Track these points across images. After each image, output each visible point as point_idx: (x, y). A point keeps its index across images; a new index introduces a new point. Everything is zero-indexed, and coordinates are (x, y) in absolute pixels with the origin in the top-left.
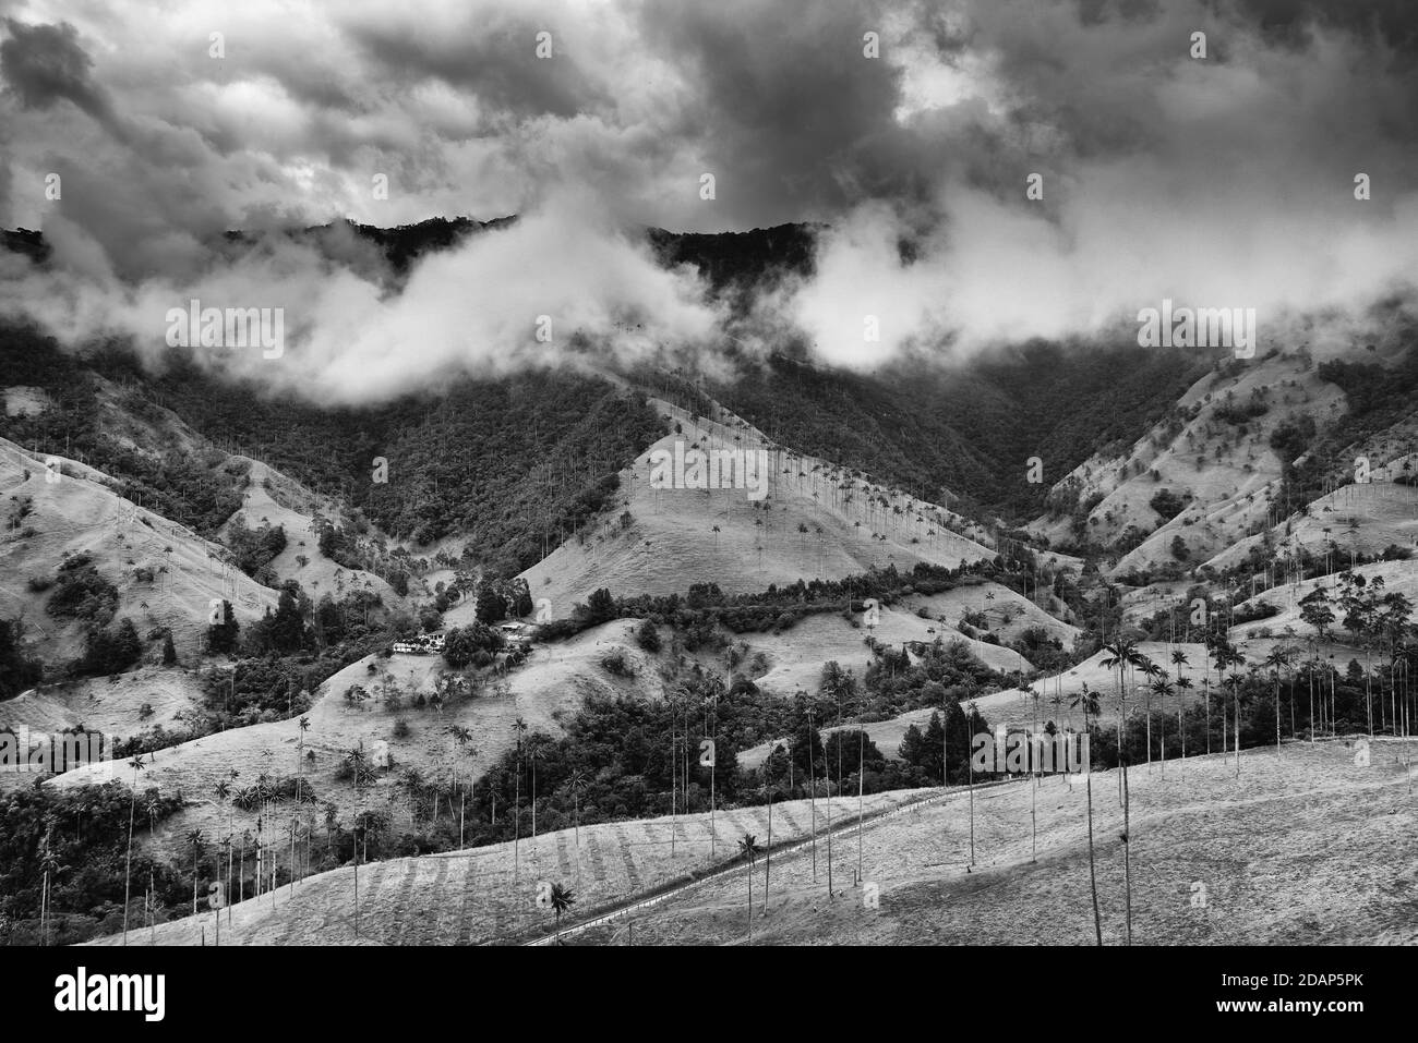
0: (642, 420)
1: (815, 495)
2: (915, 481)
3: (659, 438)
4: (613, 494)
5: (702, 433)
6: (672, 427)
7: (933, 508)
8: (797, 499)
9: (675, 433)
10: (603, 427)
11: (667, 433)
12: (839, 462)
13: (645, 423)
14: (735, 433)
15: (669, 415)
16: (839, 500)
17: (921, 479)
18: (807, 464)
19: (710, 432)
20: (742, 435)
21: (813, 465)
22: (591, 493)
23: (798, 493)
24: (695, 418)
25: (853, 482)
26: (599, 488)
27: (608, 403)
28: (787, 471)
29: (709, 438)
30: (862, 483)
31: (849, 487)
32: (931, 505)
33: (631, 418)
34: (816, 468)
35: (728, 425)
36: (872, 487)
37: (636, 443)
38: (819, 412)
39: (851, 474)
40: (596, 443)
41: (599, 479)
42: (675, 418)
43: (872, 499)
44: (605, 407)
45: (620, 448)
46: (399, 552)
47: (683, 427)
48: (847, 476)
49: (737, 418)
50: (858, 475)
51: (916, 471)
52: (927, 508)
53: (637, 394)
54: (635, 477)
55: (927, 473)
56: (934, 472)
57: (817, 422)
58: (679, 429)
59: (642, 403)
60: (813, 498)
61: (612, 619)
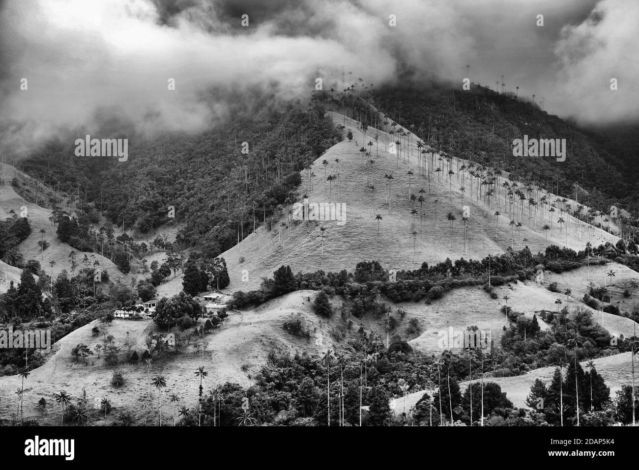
0: (321, 129)
1: (462, 189)
2: (551, 179)
3: (333, 144)
4: (296, 189)
5: (369, 139)
6: (345, 135)
7: (564, 201)
8: (448, 193)
9: (347, 139)
10: (289, 136)
11: (340, 139)
12: (486, 162)
13: (322, 132)
14: (396, 139)
15: (343, 125)
16: (483, 194)
17: (556, 177)
18: (456, 164)
19: (376, 138)
20: (402, 141)
21: (461, 165)
22: (277, 189)
23: (448, 188)
24: (364, 127)
25: (494, 179)
26: (284, 184)
27: (293, 116)
28: (438, 170)
29: (375, 144)
30: (502, 179)
31: (491, 183)
32: (561, 198)
33: (312, 128)
34: (463, 167)
35: (391, 133)
36: (511, 183)
37: (315, 148)
38: (470, 122)
39: (493, 172)
40: (283, 149)
41: (286, 177)
42: (348, 127)
43: (511, 193)
44: (291, 119)
45: (302, 152)
46: (124, 238)
47: (354, 134)
48: (489, 173)
49: (398, 126)
50: (499, 173)
51: (553, 171)
52: (559, 200)
53: (316, 108)
54: (313, 175)
55: (562, 172)
56: (568, 172)
57: (467, 130)
58: (350, 136)
59: (321, 115)
60: (460, 192)
61: (293, 290)
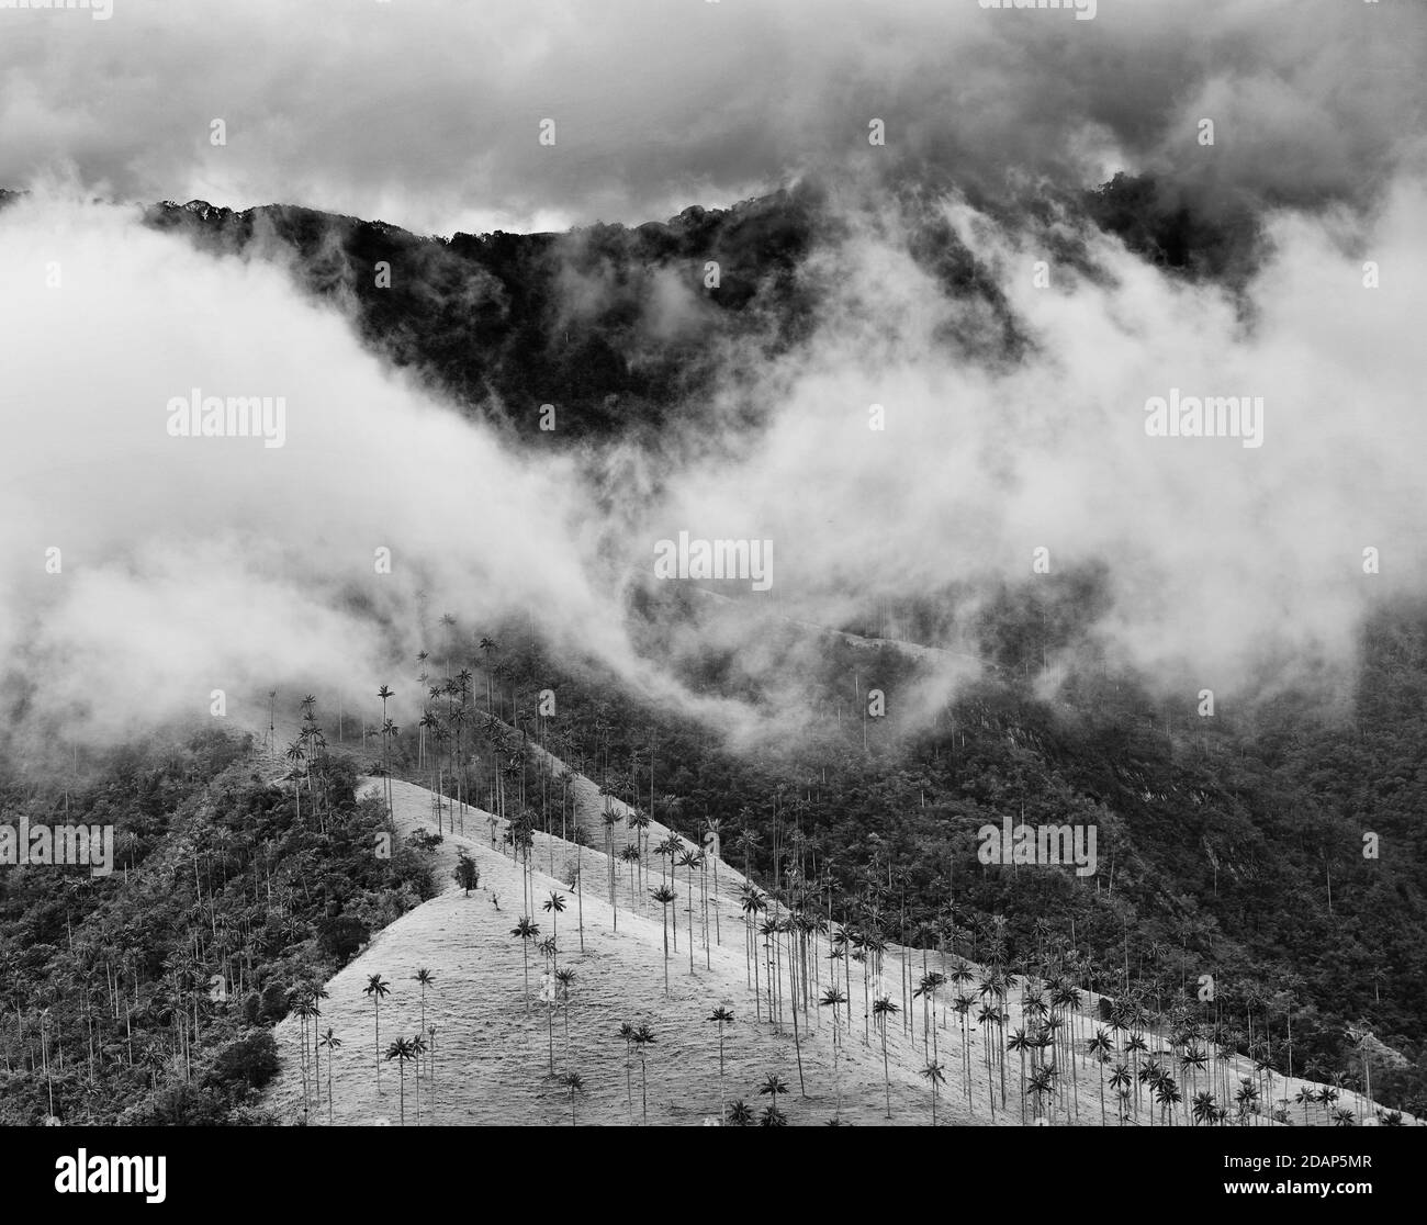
0: (345, 849)
1: (933, 1072)
2: (1260, 1010)
3: (402, 909)
4: (257, 1100)
5: (546, 885)
6: (445, 870)
7: (1326, 1097)
8: (874, 1088)
9: (454, 889)
10: (216, 878)
11: (427, 890)
12: (1009, 958)
13: (353, 861)
14: (656, 880)
15: (432, 831)
16: (1014, 1087)
17: (1278, 1001)
18: (897, 971)
19: (572, 879)
20: (680, 886)
21: (919, 974)
22: (183, 1101)
23: (874, 1068)
24: (519, 837)
25: (1054, 1024)
26: (209, 1081)
27: (230, 799)
28: (833, 999)
29: (570, 902)
30: (1083, 1025)
31: (1043, 1042)
32: (1317, 1088)
33: (310, 845)
34: (931, 982)
35: (631, 854)
36: (1119, 1038)
37: (326, 928)
38: (931, 797)
39: (1046, 999)
40: (194, 935)
41: (213, 1052)
42: (452, 841)
43: (1121, 1076)
44: (220, 815)
45: (276, 945)
47: (481, 867)
48: (1033, 1004)
49: (658, 832)
50: (1067, 998)
51: (1262, 977)
52: (1305, 1097)
53: (322, 766)
54: (331, 1040)
55: (1298, 980)
56: (1322, 978)
57: (923, 831)
58: (468, 875)
59: (343, 795)
60: (926, 1084)
